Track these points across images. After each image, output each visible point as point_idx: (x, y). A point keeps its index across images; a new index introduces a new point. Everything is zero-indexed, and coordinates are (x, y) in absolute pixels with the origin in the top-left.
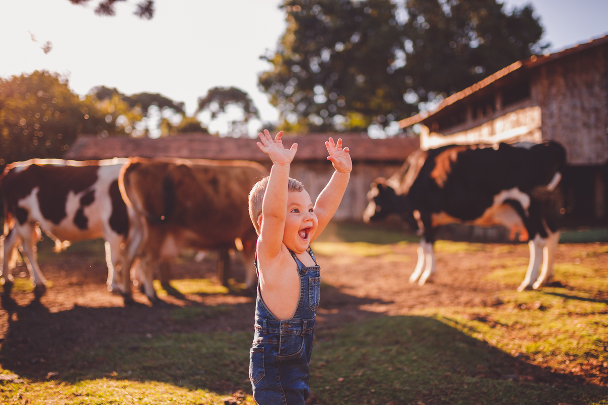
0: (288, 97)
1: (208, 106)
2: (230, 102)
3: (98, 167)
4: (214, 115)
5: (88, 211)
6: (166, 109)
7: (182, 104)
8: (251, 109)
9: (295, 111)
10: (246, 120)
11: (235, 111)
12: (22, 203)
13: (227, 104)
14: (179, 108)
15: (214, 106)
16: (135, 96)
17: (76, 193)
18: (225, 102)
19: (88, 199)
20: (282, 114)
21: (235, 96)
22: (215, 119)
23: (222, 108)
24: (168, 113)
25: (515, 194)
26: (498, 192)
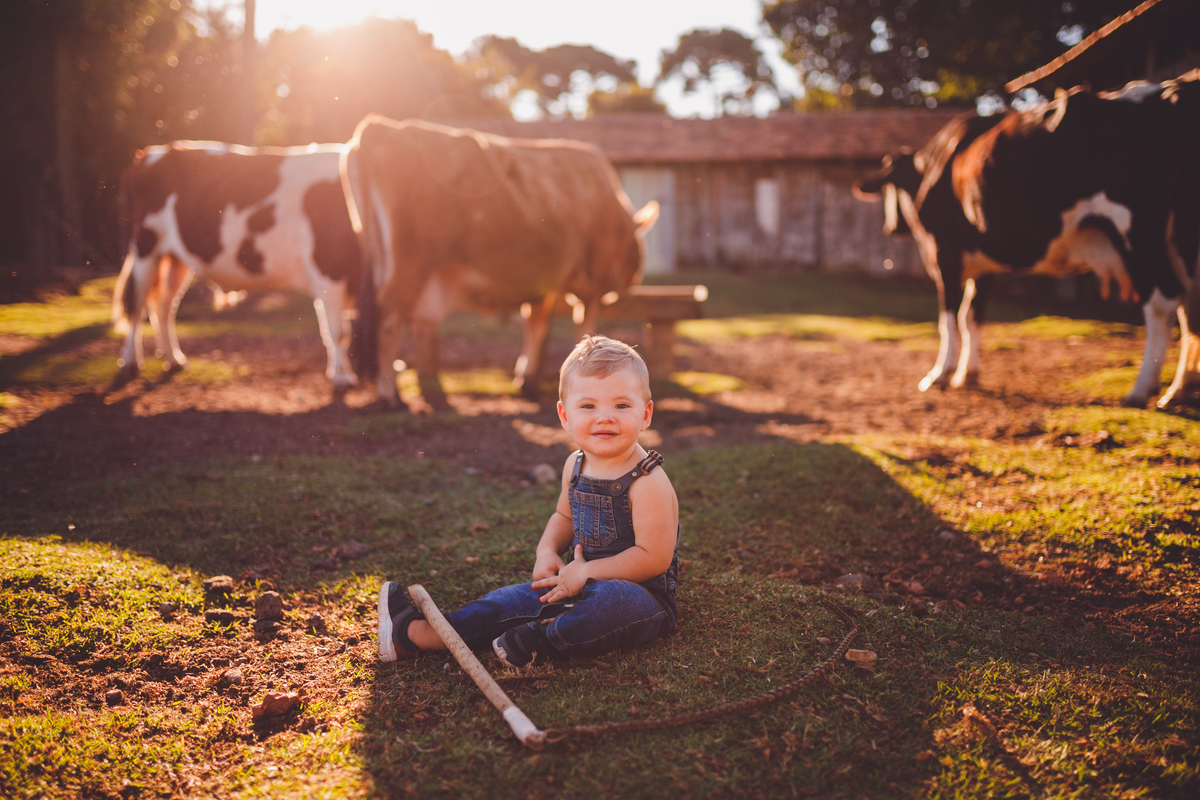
0: (820, 45)
1: (680, 69)
2: (720, 61)
3: (280, 160)
4: (689, 86)
5: (263, 243)
6: (602, 75)
7: (632, 64)
8: (760, 71)
9: (832, 70)
10: (751, 93)
11: (728, 77)
12: (151, 221)
13: (715, 63)
14: (624, 72)
15: (690, 68)
16: (551, 51)
17: (240, 208)
18: (710, 62)
19: (262, 222)
20: (805, 77)
21: (731, 46)
22: (690, 93)
23: (705, 71)
24: (607, 84)
25: (1101, 204)
26: (1070, 205)
